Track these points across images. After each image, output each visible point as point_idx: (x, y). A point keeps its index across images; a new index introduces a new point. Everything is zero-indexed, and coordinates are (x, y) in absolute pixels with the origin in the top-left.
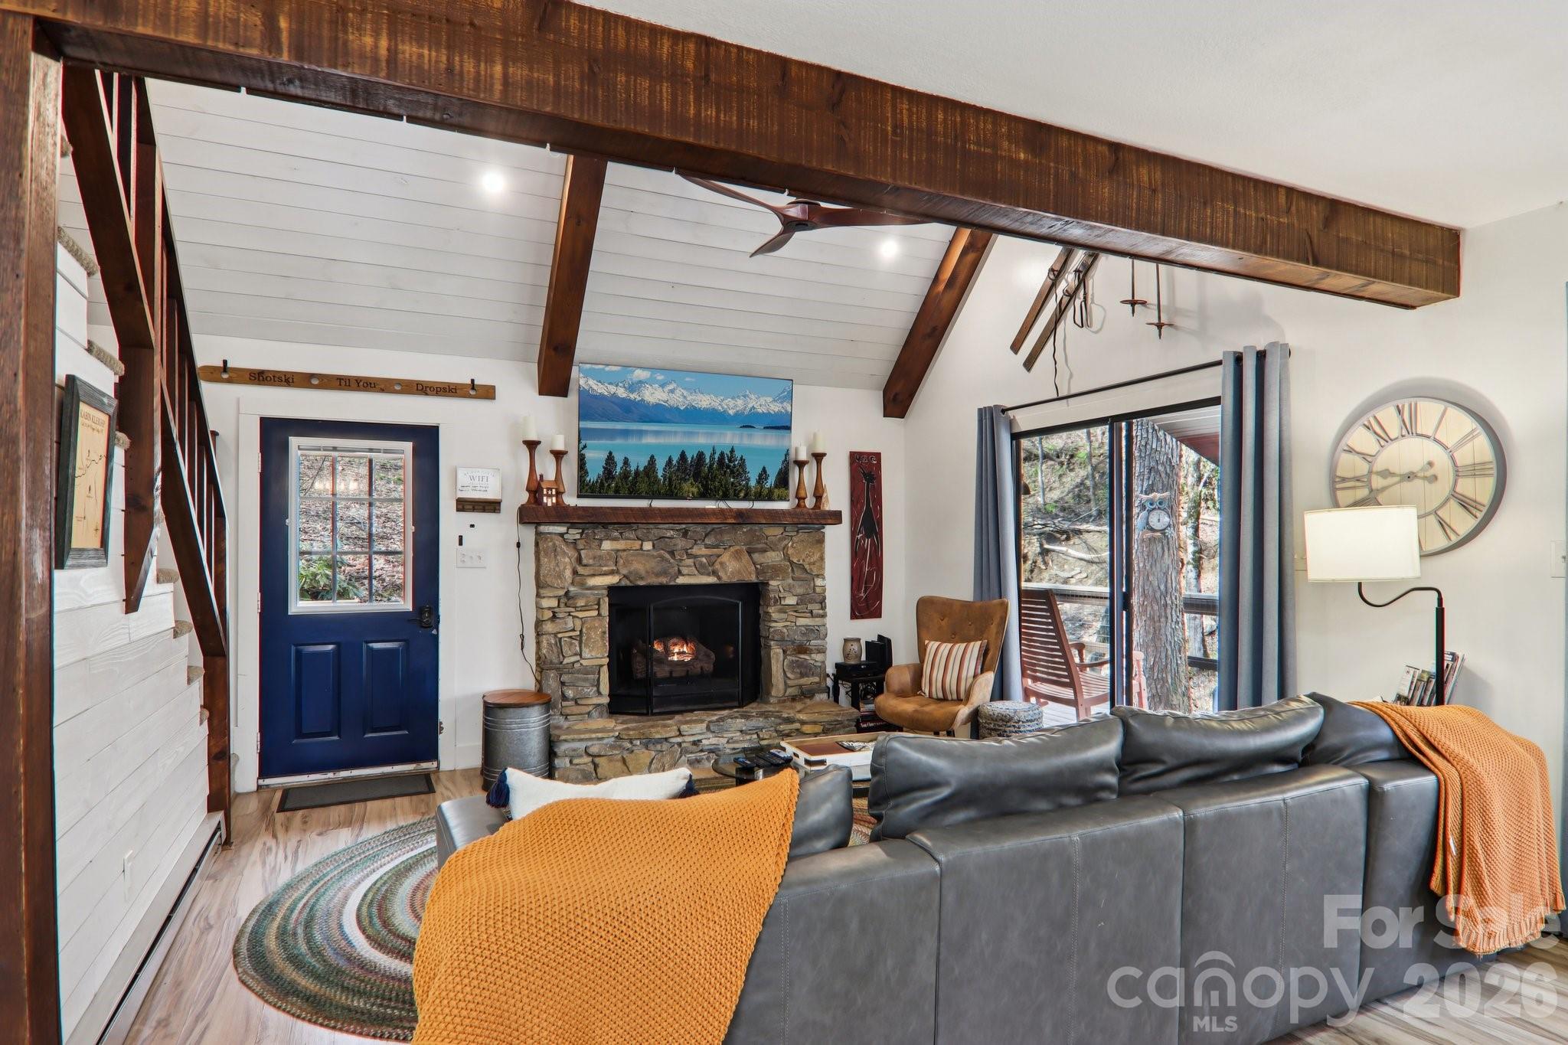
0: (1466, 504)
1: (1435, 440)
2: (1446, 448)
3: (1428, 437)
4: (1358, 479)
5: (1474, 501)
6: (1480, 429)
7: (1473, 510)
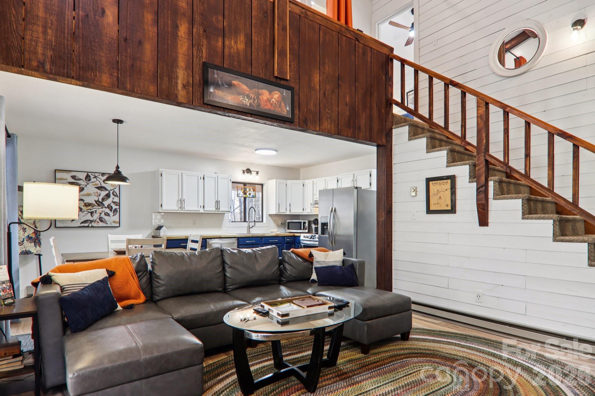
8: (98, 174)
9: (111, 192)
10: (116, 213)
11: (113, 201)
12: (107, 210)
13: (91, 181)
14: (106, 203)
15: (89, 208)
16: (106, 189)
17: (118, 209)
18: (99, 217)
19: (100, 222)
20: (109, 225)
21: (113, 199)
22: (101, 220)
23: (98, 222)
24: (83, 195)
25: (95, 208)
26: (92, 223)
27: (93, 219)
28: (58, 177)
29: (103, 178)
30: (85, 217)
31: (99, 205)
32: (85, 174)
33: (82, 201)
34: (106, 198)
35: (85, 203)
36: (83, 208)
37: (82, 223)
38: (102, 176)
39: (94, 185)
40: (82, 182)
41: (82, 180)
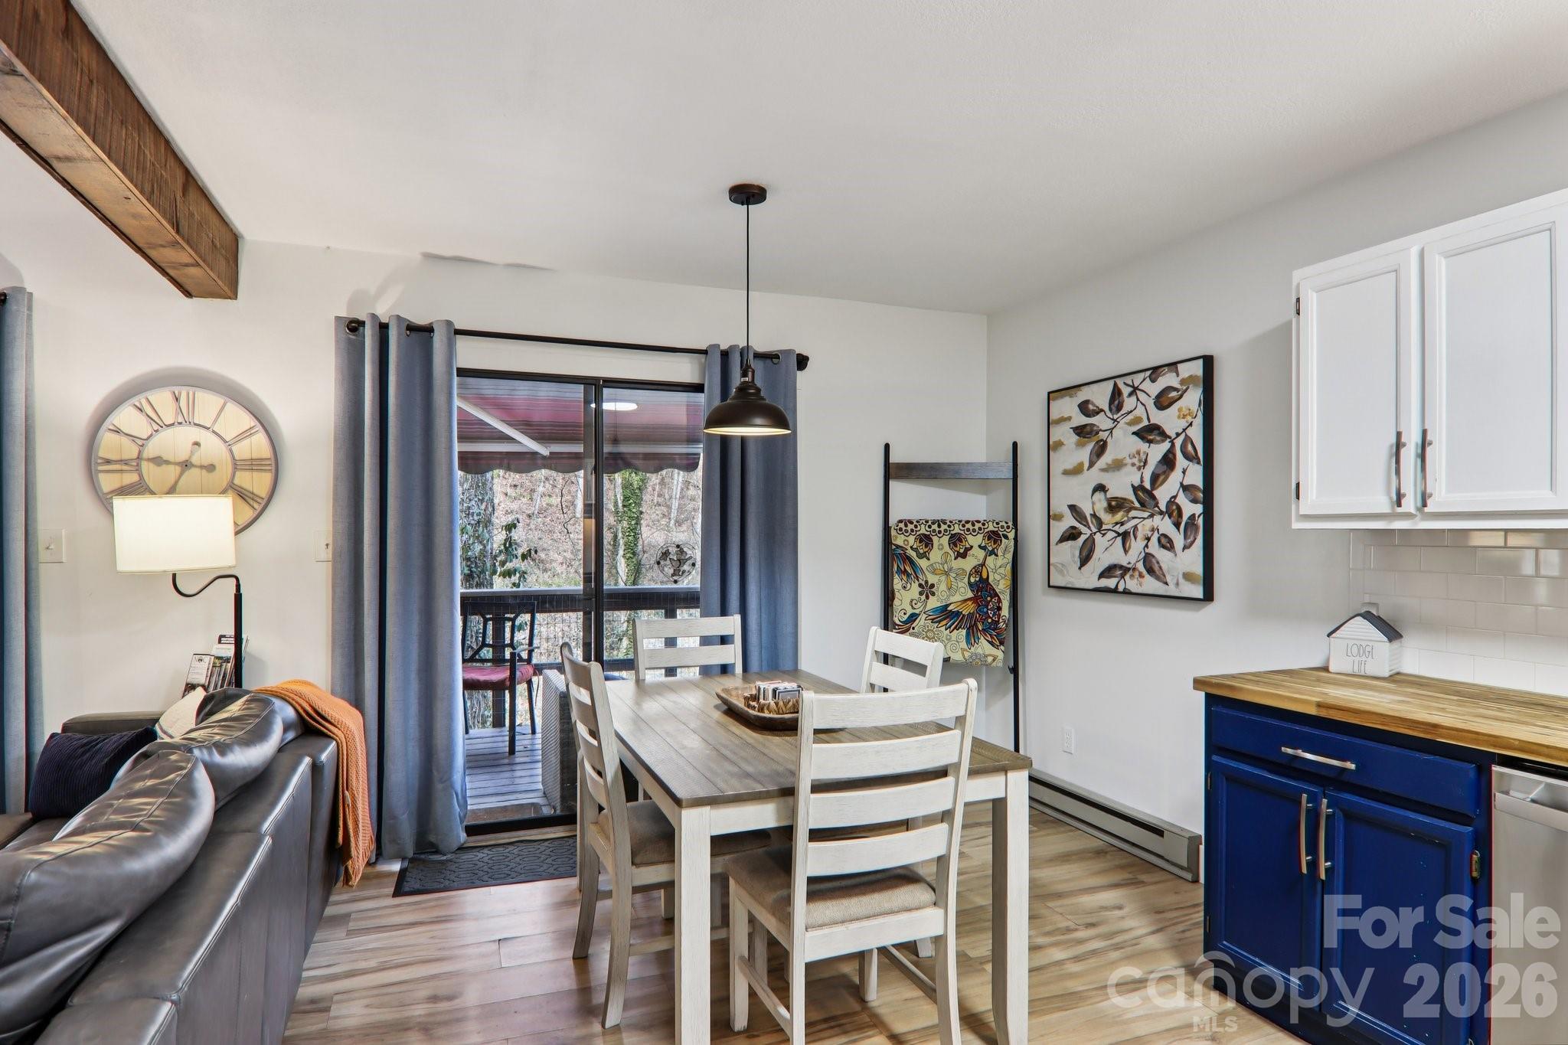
0: (244, 496)
1: (214, 432)
2: (224, 441)
3: (206, 428)
4: (125, 462)
5: (253, 493)
6: (259, 427)
7: (251, 502)
8: (1141, 376)
9: (1178, 442)
11: (1185, 483)
12: (1166, 525)
13: (1122, 412)
14: (1163, 494)
15: (1119, 516)
16: (1164, 435)
17: (1200, 521)
18: (1143, 555)
19: (1147, 576)
20: (1172, 591)
21: (1184, 472)
22: (1151, 566)
23: (1141, 576)
24: (1103, 470)
25: (1134, 518)
26: (1127, 577)
27: (1129, 563)
28: (1054, 416)
29: (1154, 389)
30: (1108, 552)
31: (1143, 504)
32: (1109, 387)
33: (1102, 493)
34: (1164, 472)
35: (1109, 501)
36: (1106, 518)
37: (1102, 576)
38: (1153, 381)
39: (1130, 424)
40: (1101, 422)
41: (1102, 410)
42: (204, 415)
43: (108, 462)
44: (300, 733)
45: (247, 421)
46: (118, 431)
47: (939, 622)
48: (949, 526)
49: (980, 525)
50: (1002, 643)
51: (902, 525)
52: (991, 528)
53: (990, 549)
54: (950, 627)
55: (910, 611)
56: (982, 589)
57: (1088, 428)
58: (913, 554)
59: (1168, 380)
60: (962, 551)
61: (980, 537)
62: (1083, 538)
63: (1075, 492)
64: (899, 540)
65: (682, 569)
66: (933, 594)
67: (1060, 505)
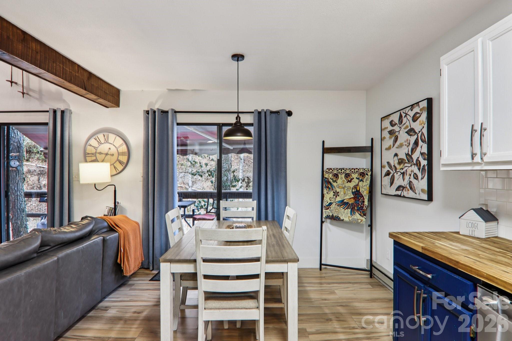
0: (121, 162)
1: (113, 145)
2: (116, 147)
3: (111, 144)
4: (92, 154)
5: (123, 162)
6: (124, 143)
7: (122, 164)
8: (408, 108)
9: (419, 135)
10: (424, 175)
11: (422, 152)
12: (415, 169)
13: (403, 124)
14: (415, 157)
15: (402, 166)
16: (415, 132)
17: (426, 168)
18: (409, 181)
19: (410, 190)
20: (417, 196)
21: (421, 147)
22: (411, 186)
23: (408, 190)
24: (397, 148)
25: (406, 167)
26: (404, 191)
27: (405, 185)
28: (383, 127)
29: (412, 113)
30: (399, 181)
31: (409, 161)
32: (398, 114)
33: (397, 157)
34: (415, 148)
35: (399, 160)
36: (398, 166)
37: (397, 190)
38: (412, 110)
39: (405, 128)
40: (396, 128)
41: (396, 124)
42: (111, 140)
43: (88, 154)
44: (109, 229)
45: (121, 141)
46: (90, 145)
47: (341, 206)
48: (345, 171)
49: (357, 170)
50: (365, 215)
51: (328, 170)
52: (361, 171)
53: (361, 179)
54: (344, 208)
55: (329, 202)
56: (357, 194)
57: (392, 131)
58: (331, 181)
59: (416, 110)
60: (350, 180)
61: (357, 174)
62: (391, 175)
63: (389, 157)
64: (326, 176)
65: (249, 185)
66: (338, 196)
67: (385, 163)
